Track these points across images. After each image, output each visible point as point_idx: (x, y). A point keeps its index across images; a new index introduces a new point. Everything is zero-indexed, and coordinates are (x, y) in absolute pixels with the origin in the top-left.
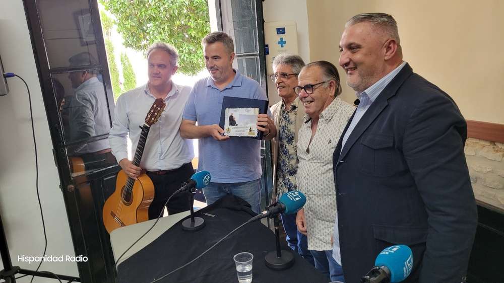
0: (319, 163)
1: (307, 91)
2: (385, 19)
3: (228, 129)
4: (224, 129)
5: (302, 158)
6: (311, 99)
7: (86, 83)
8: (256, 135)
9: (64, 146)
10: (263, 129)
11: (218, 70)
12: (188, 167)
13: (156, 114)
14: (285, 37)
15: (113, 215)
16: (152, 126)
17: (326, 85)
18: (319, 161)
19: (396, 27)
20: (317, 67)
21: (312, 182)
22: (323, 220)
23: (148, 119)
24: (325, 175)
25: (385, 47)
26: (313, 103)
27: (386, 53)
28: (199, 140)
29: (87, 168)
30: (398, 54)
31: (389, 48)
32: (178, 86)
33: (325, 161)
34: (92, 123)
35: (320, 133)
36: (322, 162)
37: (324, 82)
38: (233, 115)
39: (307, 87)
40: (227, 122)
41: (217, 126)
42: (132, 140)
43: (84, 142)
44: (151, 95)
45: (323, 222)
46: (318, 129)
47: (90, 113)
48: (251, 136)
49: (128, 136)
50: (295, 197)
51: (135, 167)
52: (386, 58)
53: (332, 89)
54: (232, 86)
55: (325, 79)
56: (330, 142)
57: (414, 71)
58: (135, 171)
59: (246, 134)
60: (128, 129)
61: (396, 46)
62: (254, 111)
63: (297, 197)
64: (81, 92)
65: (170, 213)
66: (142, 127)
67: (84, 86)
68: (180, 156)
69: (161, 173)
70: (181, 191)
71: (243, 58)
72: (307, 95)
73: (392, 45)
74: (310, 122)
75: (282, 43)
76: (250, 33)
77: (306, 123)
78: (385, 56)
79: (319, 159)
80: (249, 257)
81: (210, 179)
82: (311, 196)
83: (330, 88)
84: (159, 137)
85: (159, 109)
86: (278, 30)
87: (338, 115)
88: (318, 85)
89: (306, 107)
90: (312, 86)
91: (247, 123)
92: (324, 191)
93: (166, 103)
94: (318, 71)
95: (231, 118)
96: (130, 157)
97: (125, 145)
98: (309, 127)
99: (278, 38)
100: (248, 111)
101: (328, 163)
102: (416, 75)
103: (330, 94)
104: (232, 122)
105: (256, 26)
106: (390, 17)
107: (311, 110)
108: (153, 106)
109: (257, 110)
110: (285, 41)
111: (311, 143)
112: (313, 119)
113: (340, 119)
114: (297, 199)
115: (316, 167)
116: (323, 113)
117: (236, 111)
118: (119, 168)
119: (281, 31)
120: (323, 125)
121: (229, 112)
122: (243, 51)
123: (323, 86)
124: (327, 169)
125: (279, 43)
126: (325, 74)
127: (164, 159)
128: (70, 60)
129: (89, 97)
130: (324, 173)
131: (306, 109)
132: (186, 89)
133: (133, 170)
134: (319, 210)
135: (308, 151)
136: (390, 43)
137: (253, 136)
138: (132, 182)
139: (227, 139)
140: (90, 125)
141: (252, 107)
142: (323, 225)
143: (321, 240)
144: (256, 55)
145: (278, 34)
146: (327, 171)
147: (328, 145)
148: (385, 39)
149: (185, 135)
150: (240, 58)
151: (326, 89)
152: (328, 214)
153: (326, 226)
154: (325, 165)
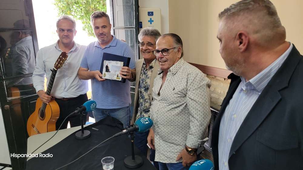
0: (166, 103)
1: (163, 53)
3: (105, 74)
4: (102, 74)
5: (155, 99)
6: (166, 59)
8: (120, 80)
9: (3, 80)
13: (61, 62)
14: (153, 18)
15: (33, 126)
16: (59, 69)
17: (176, 50)
18: (166, 102)
23: (56, 65)
24: (169, 112)
32: (78, 45)
33: (170, 102)
34: (26, 66)
35: (167, 82)
36: (168, 102)
37: (175, 48)
38: (108, 65)
39: (164, 51)
40: (104, 69)
41: (98, 72)
44: (60, 50)
46: (167, 79)
48: (118, 80)
49: (45, 76)
51: (47, 96)
53: (179, 53)
54: (110, 46)
55: (176, 45)
56: (174, 89)
58: (47, 99)
59: (115, 78)
60: (45, 71)
62: (120, 64)
66: (52, 70)
68: (77, 90)
69: (65, 100)
70: (75, 113)
72: (163, 56)
74: (162, 74)
75: (151, 21)
76: (130, 14)
77: (159, 74)
79: (166, 100)
80: (112, 160)
83: (178, 53)
85: (63, 59)
86: (149, 13)
87: (181, 71)
90: (168, 50)
91: (116, 71)
93: (69, 55)
95: (107, 67)
96: (46, 89)
98: (161, 78)
99: (149, 18)
100: (117, 63)
101: (172, 104)
103: (178, 56)
104: (107, 70)
107: (165, 67)
109: (122, 63)
110: (153, 21)
111: (162, 89)
112: (164, 72)
113: (182, 74)
114: (147, 123)
117: (109, 63)
119: (151, 14)
120: (170, 77)
121: (106, 63)
123: (175, 50)
124: (171, 108)
125: (149, 21)
126: (175, 42)
127: (67, 91)
130: (168, 111)
135: (159, 94)
137: (119, 80)
138: (45, 105)
139: (104, 81)
141: (120, 61)
142: (166, 145)
143: (164, 155)
144: (133, 28)
145: (148, 15)
146: (171, 109)
147: (173, 92)
149: (82, 77)
151: (176, 53)
152: (170, 138)
153: (168, 146)
154: (170, 105)
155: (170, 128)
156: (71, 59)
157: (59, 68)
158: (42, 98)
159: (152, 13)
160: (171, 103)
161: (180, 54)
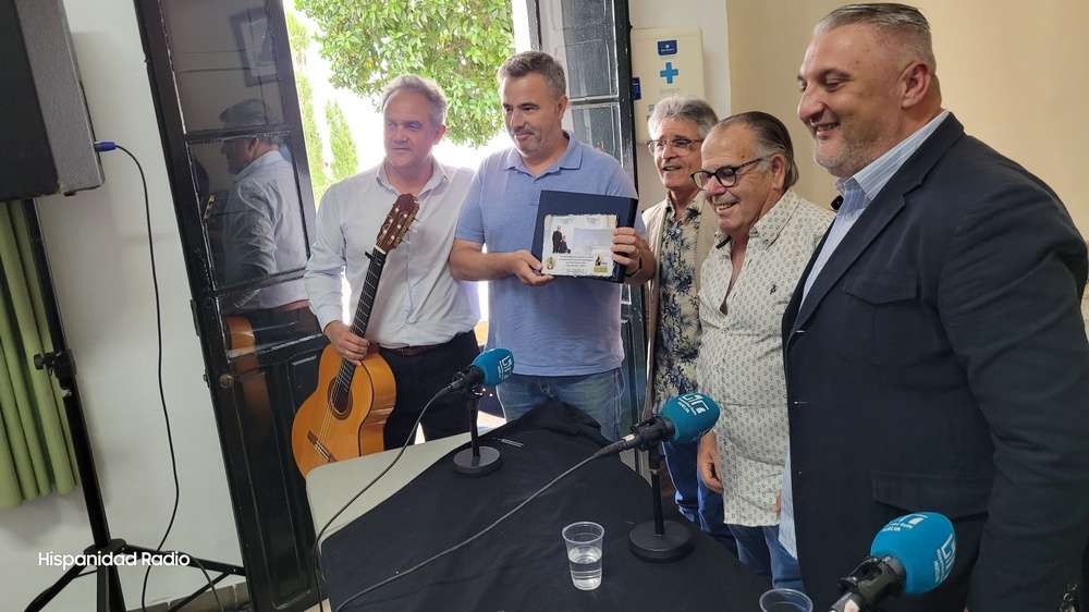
0: (749, 335)
1: (723, 181)
2: (905, 18)
3: (551, 261)
4: (541, 260)
5: (710, 325)
6: (732, 198)
7: (256, 163)
8: (609, 273)
9: (213, 294)
10: (626, 261)
11: (532, 134)
12: (466, 340)
13: (399, 227)
14: (675, 61)
15: (312, 438)
16: (391, 252)
17: (764, 166)
18: (749, 331)
19: (929, 35)
20: (744, 125)
21: (732, 377)
22: (758, 460)
23: (382, 237)
24: (763, 361)
25: (904, 79)
26: (736, 207)
27: (907, 92)
28: (490, 284)
29: (259, 340)
30: (933, 94)
31: (912, 82)
32: (446, 169)
33: (764, 331)
34: (270, 247)
35: (750, 269)
36: (756, 332)
37: (759, 160)
38: (561, 231)
39: (721, 173)
40: (548, 244)
41: (527, 254)
42: (351, 282)
43: (254, 286)
44: (391, 187)
45: (759, 463)
46: (746, 260)
47: (266, 226)
48: (599, 274)
49: (343, 273)
50: (696, 407)
51: (355, 338)
52: (906, 103)
53: (777, 174)
54: (561, 169)
55: (762, 151)
56: (774, 289)
57: (968, 131)
58: (355, 348)
59: (589, 270)
60: (345, 259)
61: (928, 78)
62: (606, 222)
63: (700, 405)
64: (248, 183)
65: (429, 437)
66: (371, 253)
67: (254, 170)
68: (448, 318)
69: (410, 353)
70: (452, 390)
71: (584, 107)
72: (722, 190)
73: (919, 76)
74: (728, 245)
75: (669, 73)
76: (601, 54)
77: (718, 247)
78: (905, 98)
79: (750, 327)
80: (597, 532)
81: (512, 366)
82: (731, 407)
83: (774, 172)
84: (406, 275)
85: (405, 216)
86: (661, 45)
87: (791, 229)
88: (749, 167)
89: (721, 216)
90: (735, 169)
91: (591, 249)
92: (761, 397)
93: (422, 204)
94: (746, 135)
95: (557, 236)
96: (347, 318)
97: (337, 293)
98: (727, 257)
99: (661, 62)
100: (593, 221)
101: (770, 336)
102: (972, 140)
103: (774, 185)
104: (560, 245)
105: (612, 38)
106: (914, 12)
107: (733, 222)
108: (393, 210)
109: (613, 218)
110: (677, 70)
111: (732, 293)
112: (736, 240)
113: (795, 240)
114: (700, 410)
115: (742, 344)
116: (759, 225)
117: (566, 222)
118: (325, 341)
119: (668, 48)
120: (758, 253)
121: (553, 223)
122: (584, 92)
123: (759, 168)
124: (766, 349)
125: (663, 74)
126: (761, 142)
127: (416, 322)
128: (224, 116)
129: (264, 193)
130: (759, 359)
131: (720, 221)
132: (463, 174)
133: (352, 345)
134: (749, 438)
135: (724, 309)
136: (915, 71)
137: (605, 275)
138: (349, 369)
139: (548, 281)
140: (265, 251)
141: (602, 213)
142: (757, 470)
143: (753, 503)
144: (613, 100)
145: (660, 53)
146: (767, 354)
147: (770, 297)
148: (905, 61)
149: (460, 272)
150: (579, 107)
151: (764, 174)
152: (770, 447)
153: (765, 473)
154: (763, 340)
155: (767, 416)
156: (426, 216)
157: (393, 246)
158: (341, 346)
159: (673, 44)
160: (766, 334)
161: (779, 177)
